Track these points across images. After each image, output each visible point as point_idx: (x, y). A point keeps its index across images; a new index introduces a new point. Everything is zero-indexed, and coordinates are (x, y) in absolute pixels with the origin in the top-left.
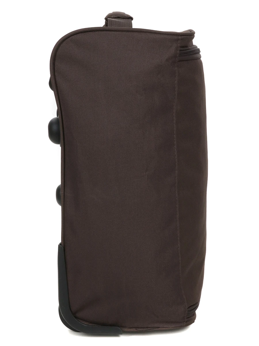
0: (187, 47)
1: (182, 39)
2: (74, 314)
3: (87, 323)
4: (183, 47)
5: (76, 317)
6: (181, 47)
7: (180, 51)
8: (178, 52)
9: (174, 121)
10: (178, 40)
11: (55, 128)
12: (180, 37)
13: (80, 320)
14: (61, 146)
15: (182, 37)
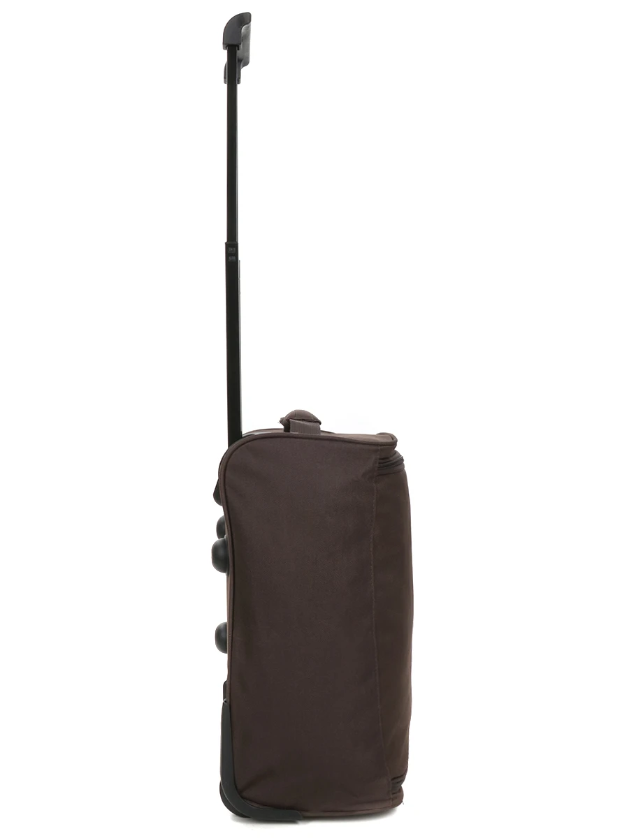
0: (388, 458)
1: (381, 450)
2: (240, 792)
3: (257, 805)
4: (383, 459)
5: (242, 798)
6: (380, 459)
7: (380, 463)
8: (377, 465)
9: (371, 549)
10: (377, 451)
11: (221, 552)
12: (379, 448)
13: (248, 801)
14: (228, 575)
15: (382, 447)
